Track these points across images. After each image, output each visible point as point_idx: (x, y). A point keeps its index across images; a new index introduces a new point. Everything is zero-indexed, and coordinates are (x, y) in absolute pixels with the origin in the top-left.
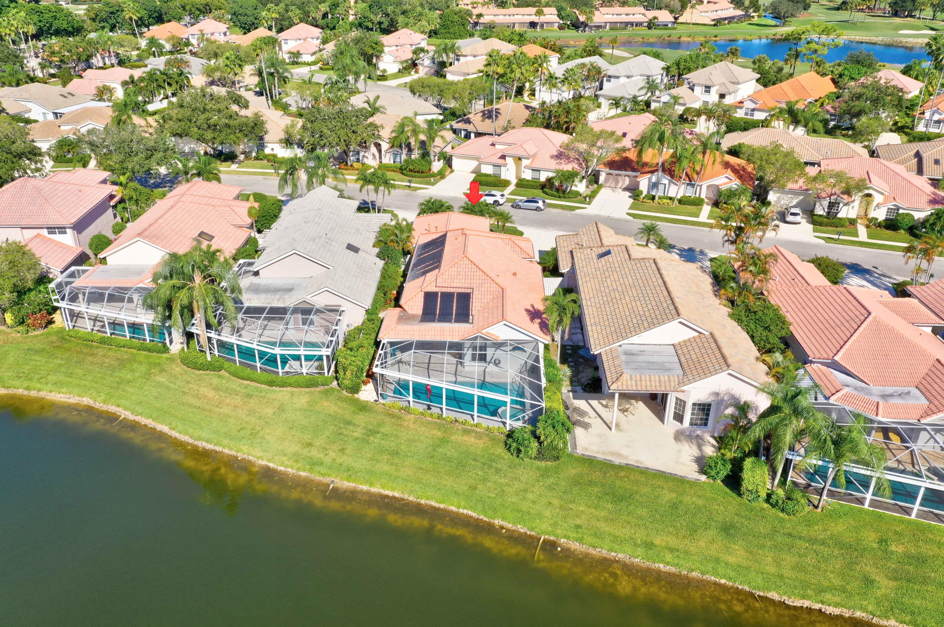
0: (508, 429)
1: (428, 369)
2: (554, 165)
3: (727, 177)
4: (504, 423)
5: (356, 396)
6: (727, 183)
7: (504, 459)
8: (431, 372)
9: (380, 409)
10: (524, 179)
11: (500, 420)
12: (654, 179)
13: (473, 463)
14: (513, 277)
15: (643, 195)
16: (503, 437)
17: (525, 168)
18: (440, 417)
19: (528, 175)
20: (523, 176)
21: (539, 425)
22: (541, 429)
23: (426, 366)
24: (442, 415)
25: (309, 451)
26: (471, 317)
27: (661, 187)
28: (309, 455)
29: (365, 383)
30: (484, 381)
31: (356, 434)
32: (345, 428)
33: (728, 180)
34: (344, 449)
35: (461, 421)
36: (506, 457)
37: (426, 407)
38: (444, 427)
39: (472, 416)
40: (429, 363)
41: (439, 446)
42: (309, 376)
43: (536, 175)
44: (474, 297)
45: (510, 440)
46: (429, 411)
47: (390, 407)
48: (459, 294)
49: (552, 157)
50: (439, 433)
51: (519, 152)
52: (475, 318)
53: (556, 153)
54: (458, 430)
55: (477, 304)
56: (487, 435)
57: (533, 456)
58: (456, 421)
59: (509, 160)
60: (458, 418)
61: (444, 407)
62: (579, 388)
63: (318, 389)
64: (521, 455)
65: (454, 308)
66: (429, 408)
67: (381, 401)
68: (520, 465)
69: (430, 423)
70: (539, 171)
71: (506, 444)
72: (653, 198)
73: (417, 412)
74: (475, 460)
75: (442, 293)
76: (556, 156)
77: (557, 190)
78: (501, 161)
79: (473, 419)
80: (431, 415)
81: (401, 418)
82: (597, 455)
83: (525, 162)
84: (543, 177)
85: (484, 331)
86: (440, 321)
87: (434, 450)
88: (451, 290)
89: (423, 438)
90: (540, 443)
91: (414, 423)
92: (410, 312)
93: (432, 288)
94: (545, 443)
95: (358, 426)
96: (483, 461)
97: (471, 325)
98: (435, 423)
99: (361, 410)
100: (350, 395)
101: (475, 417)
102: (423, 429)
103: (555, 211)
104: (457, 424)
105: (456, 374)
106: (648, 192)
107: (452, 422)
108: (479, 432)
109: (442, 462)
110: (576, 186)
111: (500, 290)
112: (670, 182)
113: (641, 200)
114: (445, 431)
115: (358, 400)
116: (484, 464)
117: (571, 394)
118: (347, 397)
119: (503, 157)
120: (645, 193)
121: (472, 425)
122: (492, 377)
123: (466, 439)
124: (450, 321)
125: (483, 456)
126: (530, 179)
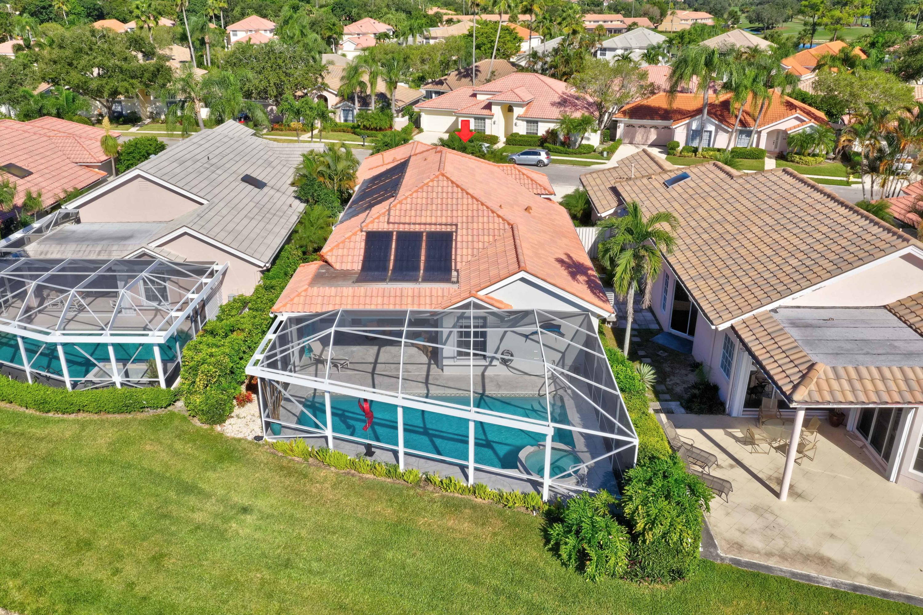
0: (546, 498)
1: (373, 373)
2: (556, 113)
3: (797, 118)
4: (537, 485)
5: (218, 428)
6: (799, 126)
7: (545, 578)
8: (378, 379)
9: (262, 456)
10: (518, 134)
11: (525, 476)
12: (694, 126)
13: (470, 588)
14: (526, 213)
15: (680, 148)
16: (539, 521)
17: (517, 119)
18: (392, 471)
19: (521, 129)
20: (515, 130)
21: (629, 490)
22: (637, 501)
23: (370, 368)
24: (396, 467)
25: (79, 563)
26: (454, 274)
27: (705, 136)
28: (75, 573)
29: (243, 401)
30: (483, 395)
31: (198, 517)
32: (178, 503)
33: (798, 123)
34: (162, 556)
35: (438, 480)
36: (549, 571)
37: (363, 450)
38: (400, 495)
39: (463, 469)
40: (376, 363)
41: (387, 544)
42: (126, 390)
43: (533, 126)
44: (459, 239)
45: (558, 528)
46: (369, 460)
47: (284, 451)
48: (431, 235)
49: (553, 104)
50: (390, 510)
51: (509, 98)
52: (462, 274)
53: (558, 100)
54: (432, 501)
55: (465, 251)
56: (501, 513)
57: (620, 570)
58: (428, 480)
59: (496, 110)
60: (431, 475)
61: (401, 449)
62: (674, 405)
63: (140, 416)
64: (590, 569)
65: (423, 258)
66: (369, 451)
67: (268, 438)
68: (587, 592)
69: (370, 486)
70: (537, 122)
71: (547, 539)
72: (695, 150)
73: (342, 462)
74: (475, 580)
75: (400, 234)
76: (559, 103)
77: (563, 144)
78: (486, 112)
79: (467, 477)
80: (373, 468)
81: (305, 476)
82: (771, 563)
83: (518, 111)
84: (542, 129)
85: (482, 293)
86: (394, 279)
87: (375, 554)
88: (417, 228)
89: (350, 524)
90: (634, 538)
91: (334, 486)
92: (337, 266)
93: (382, 226)
94: (649, 537)
95: (208, 496)
96: (494, 582)
97: (455, 286)
98: (382, 487)
99: (221, 459)
100: (206, 427)
101: (471, 472)
102: (354, 500)
103: (563, 166)
104: (430, 488)
105: (427, 383)
106: (687, 143)
107: (417, 484)
108: (481, 507)
109: (394, 588)
110: (588, 139)
111: (507, 226)
112: (718, 128)
113: (678, 154)
114: (403, 506)
115: (221, 435)
116: (496, 591)
117: (663, 416)
118: (198, 431)
119: (488, 106)
120: (682, 145)
121: (463, 490)
122: (499, 386)
123: (450, 523)
124: (415, 280)
125: (494, 570)
126: (525, 134)
